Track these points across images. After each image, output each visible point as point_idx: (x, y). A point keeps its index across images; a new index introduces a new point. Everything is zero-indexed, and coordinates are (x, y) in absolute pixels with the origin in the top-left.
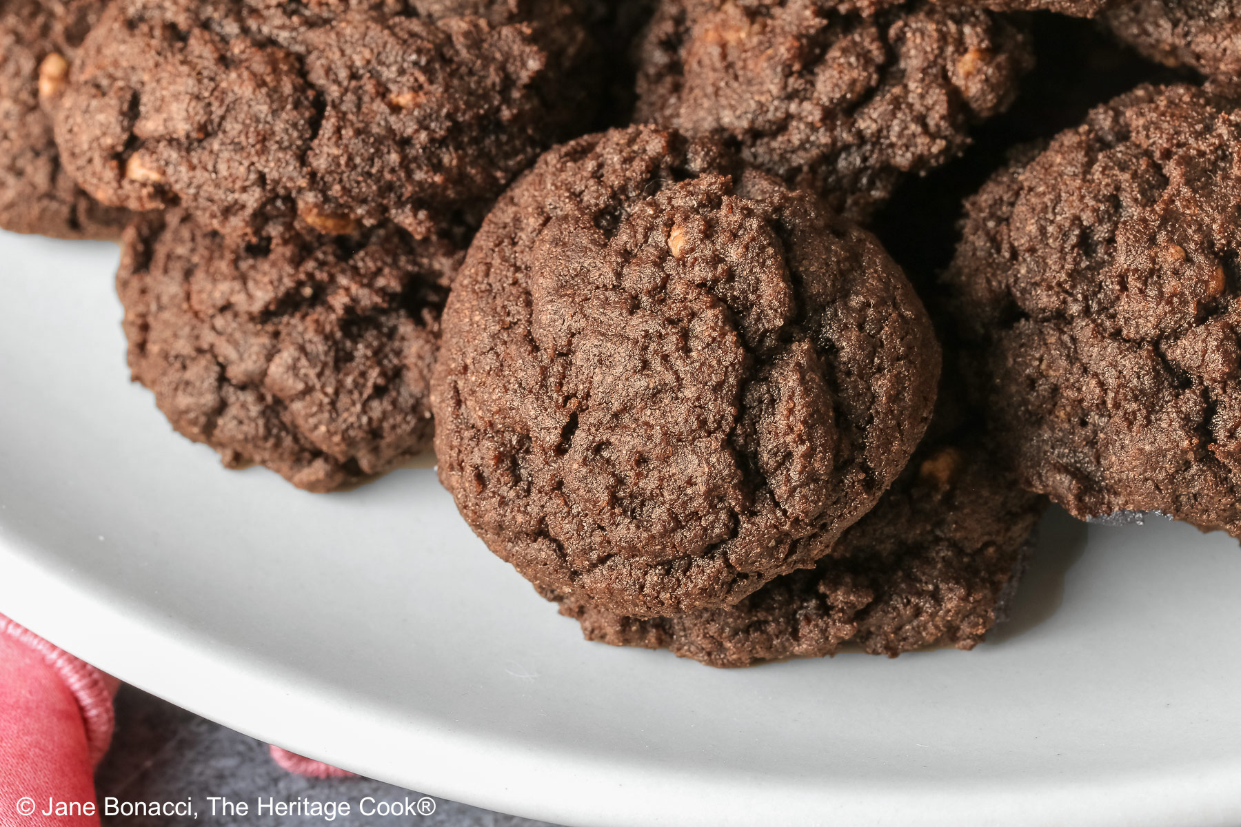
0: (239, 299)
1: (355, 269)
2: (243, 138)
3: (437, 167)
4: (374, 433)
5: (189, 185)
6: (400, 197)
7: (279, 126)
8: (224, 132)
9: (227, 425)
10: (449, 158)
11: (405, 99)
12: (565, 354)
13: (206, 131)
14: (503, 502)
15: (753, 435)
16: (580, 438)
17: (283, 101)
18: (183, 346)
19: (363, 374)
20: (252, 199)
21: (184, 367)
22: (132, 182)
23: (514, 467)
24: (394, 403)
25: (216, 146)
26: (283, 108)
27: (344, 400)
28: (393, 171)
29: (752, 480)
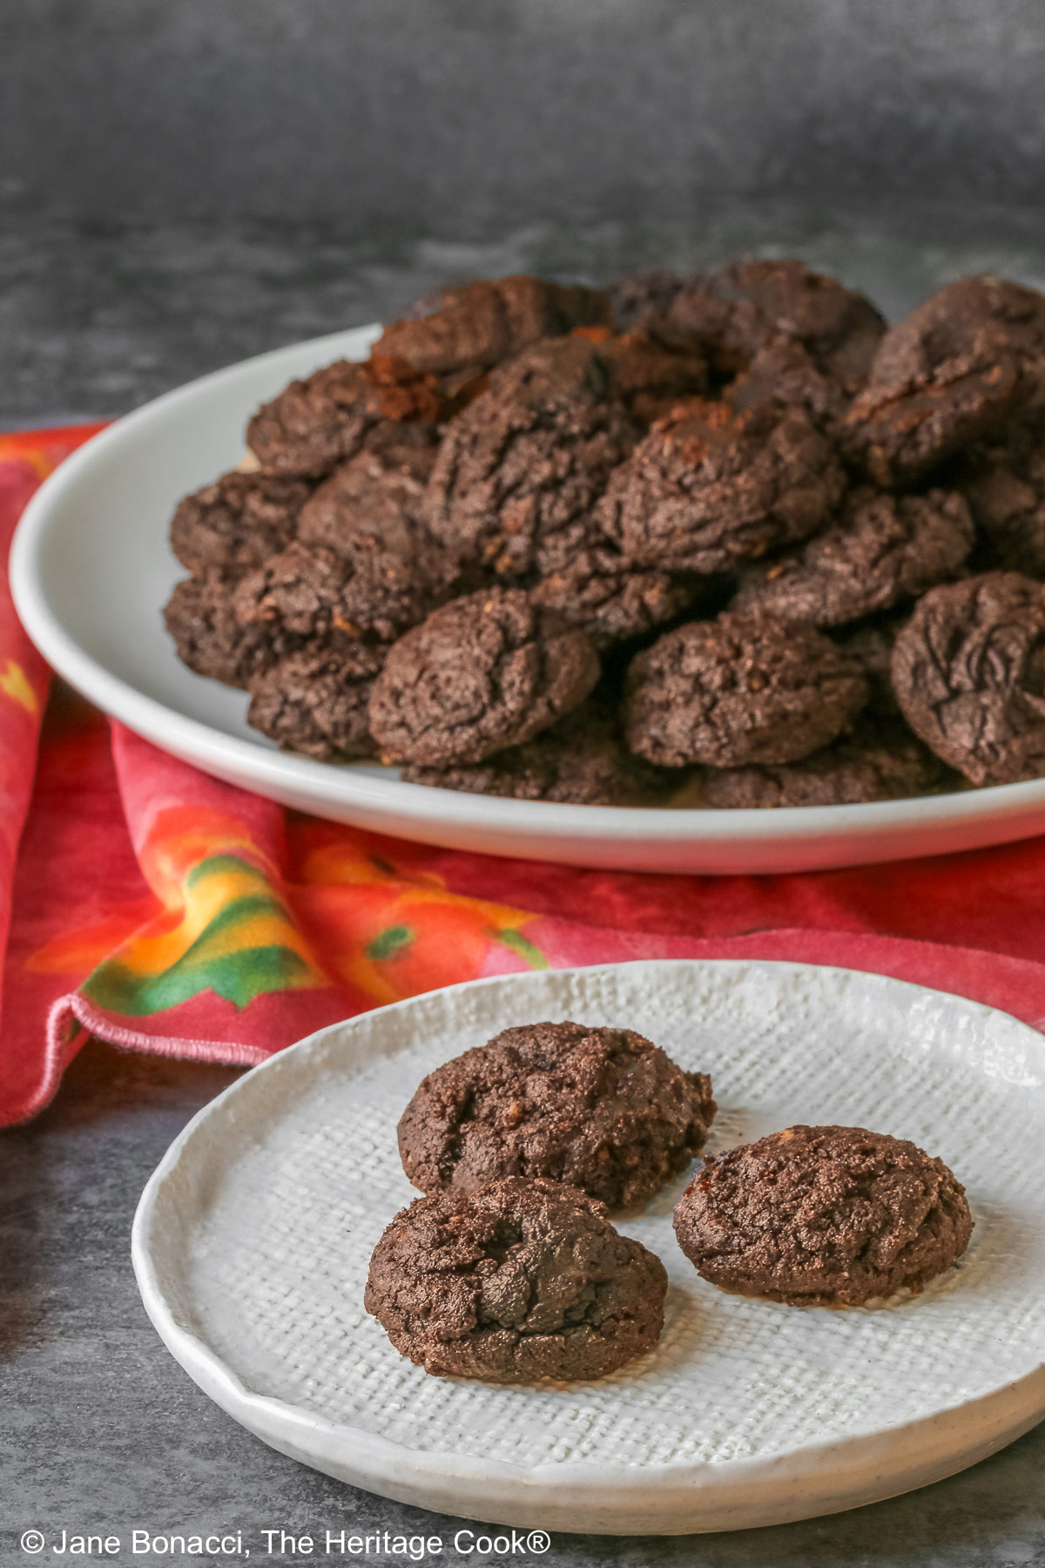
0: (302, 671)
2: (315, 583)
3: (400, 603)
5: (287, 605)
6: (380, 613)
7: (332, 579)
8: (307, 581)
10: (406, 600)
11: (392, 575)
15: (500, 674)
16: (426, 675)
17: (336, 570)
22: (265, 608)
25: (302, 586)
26: (336, 573)
28: (379, 600)
29: (496, 693)
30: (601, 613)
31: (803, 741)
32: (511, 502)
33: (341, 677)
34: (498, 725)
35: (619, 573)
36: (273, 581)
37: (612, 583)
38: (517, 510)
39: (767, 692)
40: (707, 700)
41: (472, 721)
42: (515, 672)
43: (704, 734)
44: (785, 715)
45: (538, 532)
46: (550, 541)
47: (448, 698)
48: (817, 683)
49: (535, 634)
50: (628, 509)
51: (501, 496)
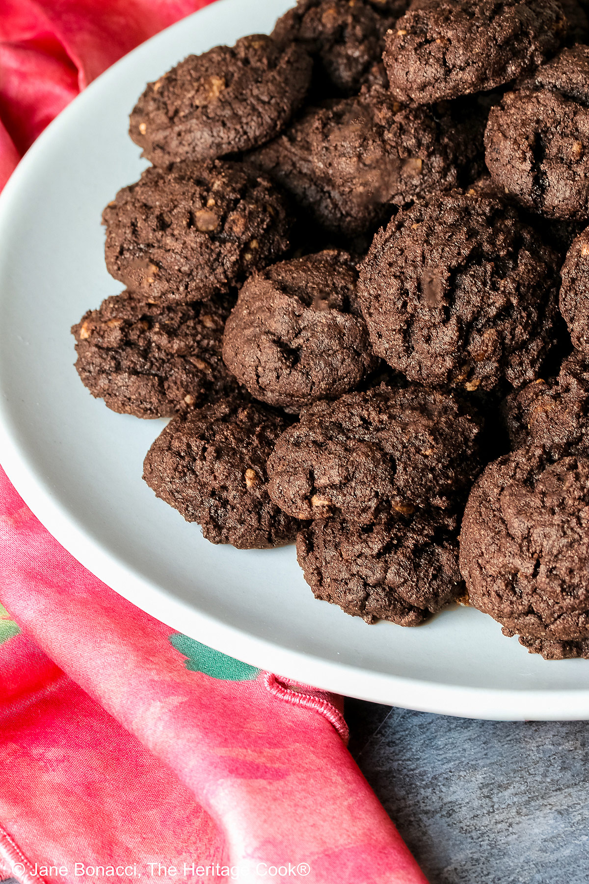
0: (366, 551)
1: (413, 529)
2: (365, 479)
3: (448, 477)
4: (436, 594)
5: (344, 503)
6: (434, 492)
7: (379, 472)
8: (356, 478)
9: (371, 604)
10: (451, 473)
11: (428, 452)
12: (527, 537)
13: (348, 479)
14: (512, 603)
17: (378, 461)
18: (345, 575)
19: (427, 571)
20: (373, 504)
21: (347, 584)
22: (317, 507)
23: (513, 589)
24: (441, 580)
25: (353, 484)
26: (379, 464)
27: (421, 583)
28: (431, 481)
32: (475, 336)
33: (408, 550)
38: (482, 343)
45: (505, 354)
46: (515, 359)
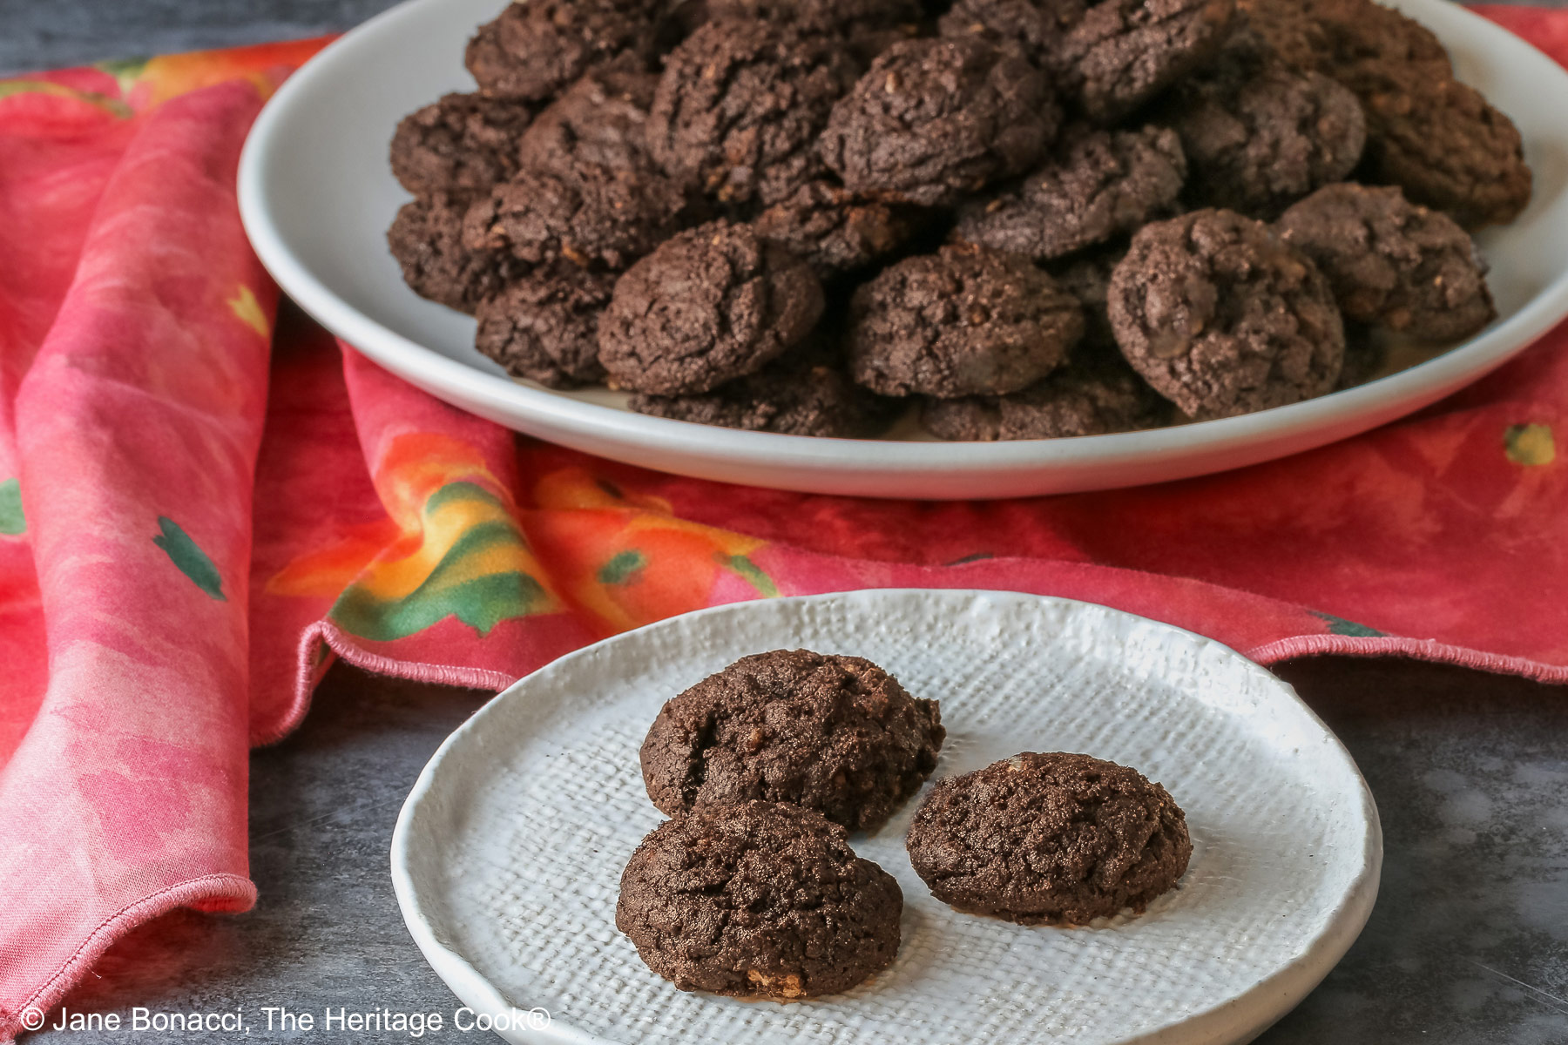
0: (530, 298)
2: (544, 212)
3: (627, 233)
5: (516, 234)
6: (607, 244)
7: (561, 209)
8: (536, 210)
10: (633, 231)
11: (619, 206)
13: (527, 210)
15: (729, 307)
16: (656, 307)
19: (577, 327)
22: (493, 236)
25: (531, 216)
26: (564, 203)
28: (607, 231)
29: (725, 325)
30: (823, 245)
31: (1023, 373)
32: (734, 133)
33: (569, 305)
34: (726, 356)
35: (842, 205)
36: (501, 211)
37: (834, 215)
38: (739, 141)
39: (987, 325)
40: (929, 333)
41: (702, 353)
42: (743, 305)
43: (926, 366)
44: (1005, 349)
45: (760, 162)
46: (772, 172)
47: (678, 329)
48: (1035, 318)
49: (761, 268)
50: (849, 143)
51: (725, 127)
